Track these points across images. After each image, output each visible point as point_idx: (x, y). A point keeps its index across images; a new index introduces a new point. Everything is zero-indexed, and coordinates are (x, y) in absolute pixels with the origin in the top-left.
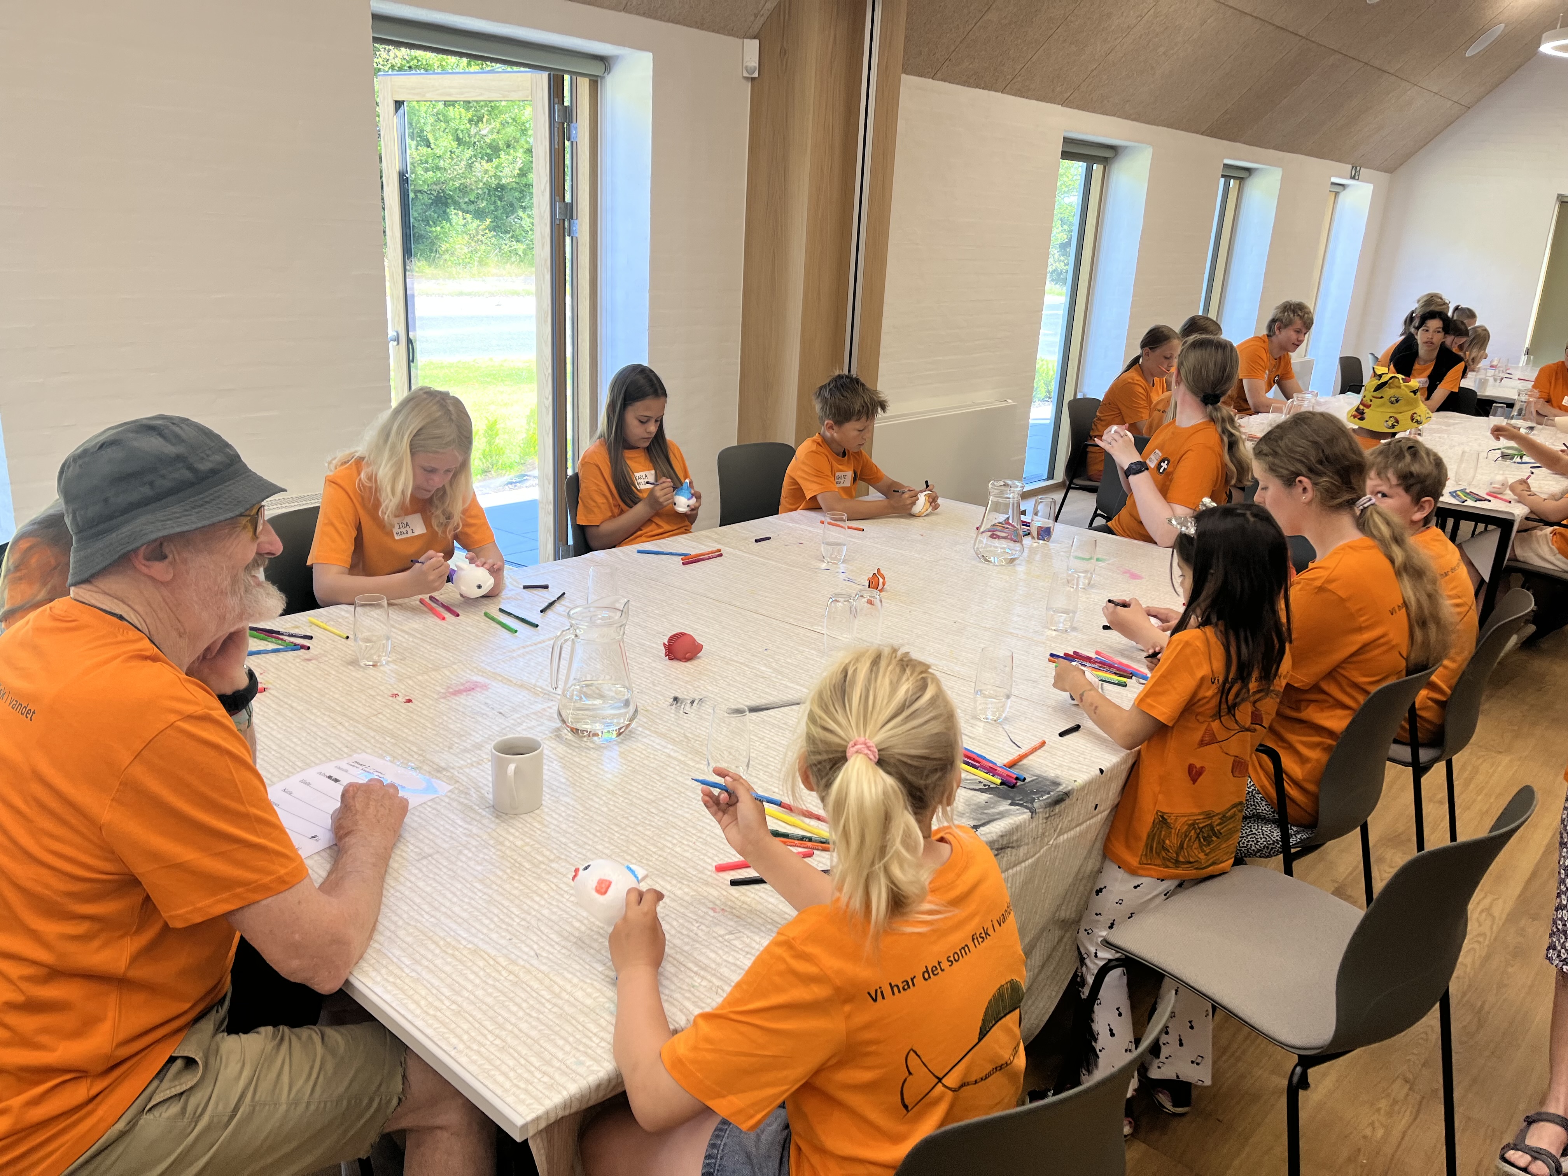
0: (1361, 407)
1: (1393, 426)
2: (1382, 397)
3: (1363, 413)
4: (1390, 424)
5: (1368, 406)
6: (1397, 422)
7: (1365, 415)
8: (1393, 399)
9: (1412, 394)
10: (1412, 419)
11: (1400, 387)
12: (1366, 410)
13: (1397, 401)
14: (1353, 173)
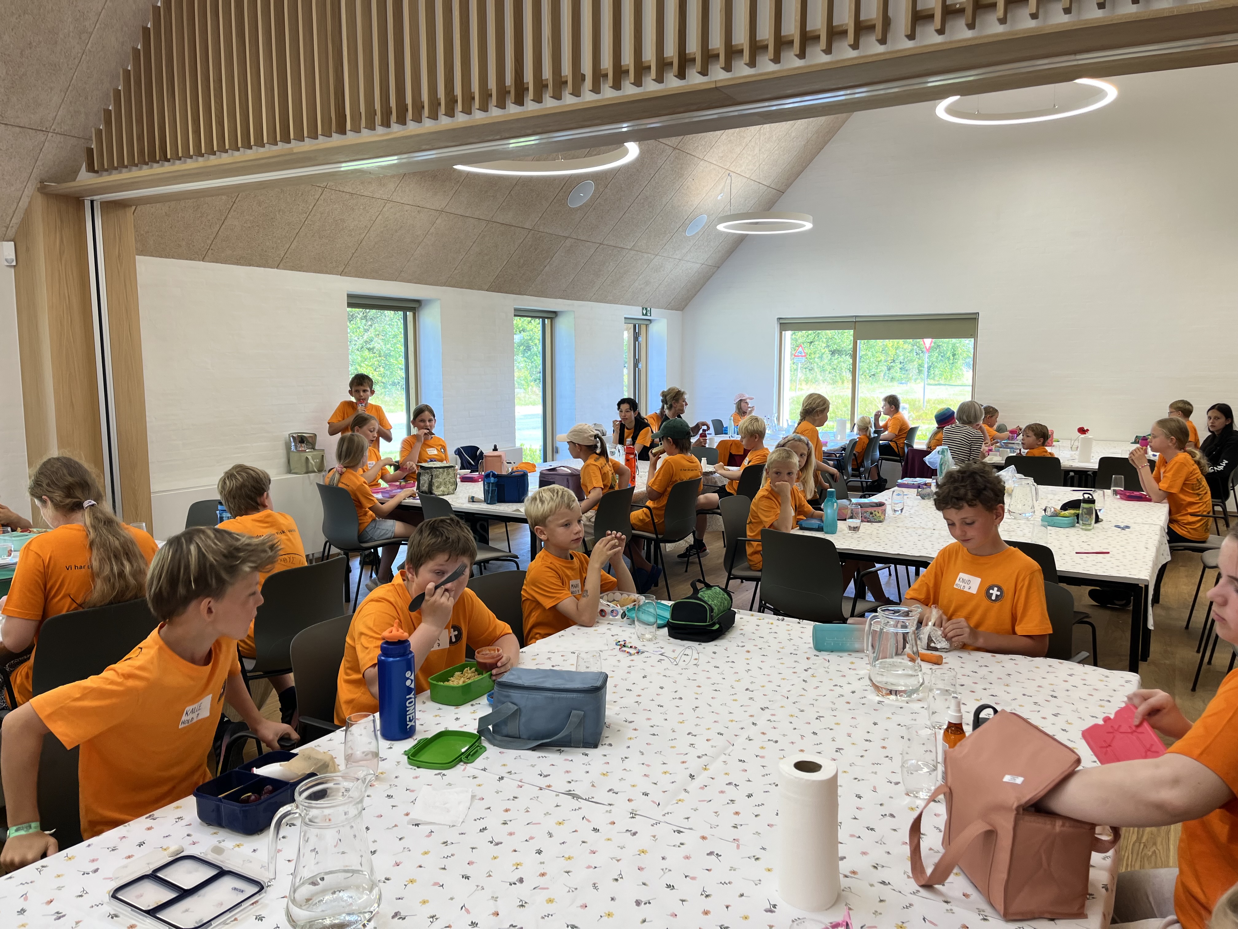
14: (645, 312)
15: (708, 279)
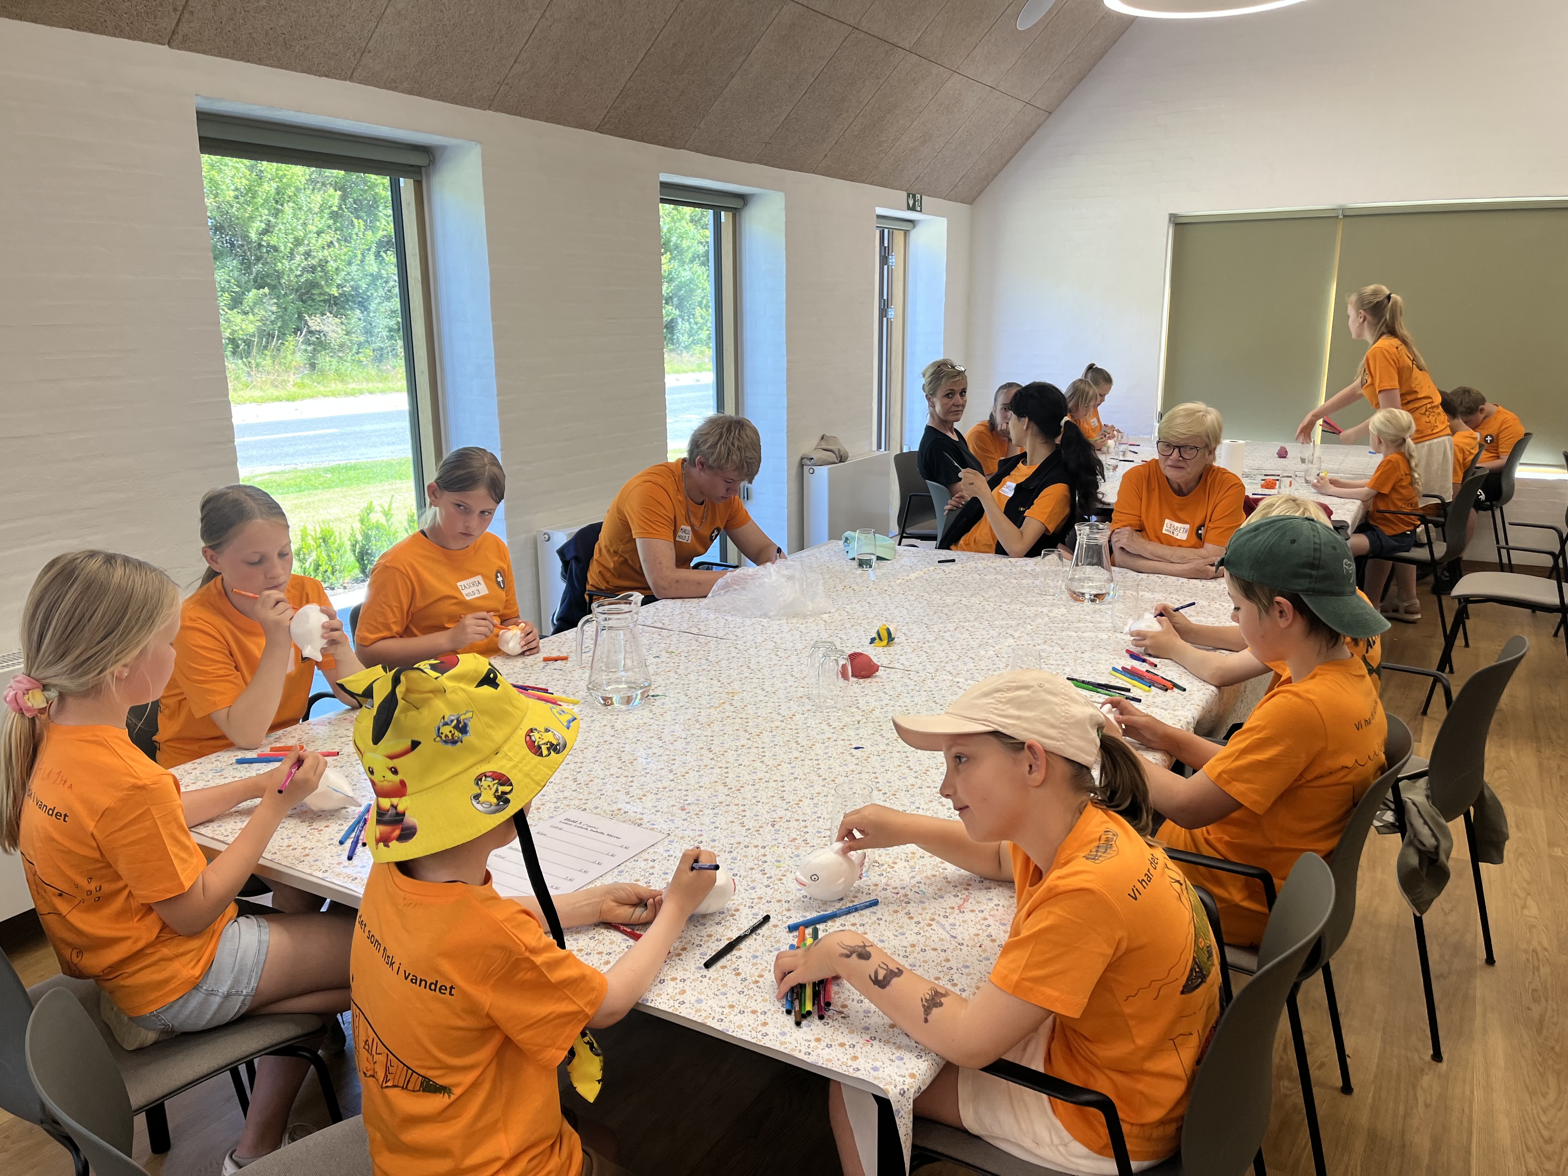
0: (386, 803)
1: (503, 799)
2: (415, 744)
3: (398, 818)
4: (488, 797)
5: (400, 790)
6: (503, 780)
7: (411, 819)
8: (446, 730)
9: (486, 689)
10: (536, 750)
11: (441, 691)
12: (402, 804)
13: (463, 729)
14: (911, 202)
15: (1028, 138)
